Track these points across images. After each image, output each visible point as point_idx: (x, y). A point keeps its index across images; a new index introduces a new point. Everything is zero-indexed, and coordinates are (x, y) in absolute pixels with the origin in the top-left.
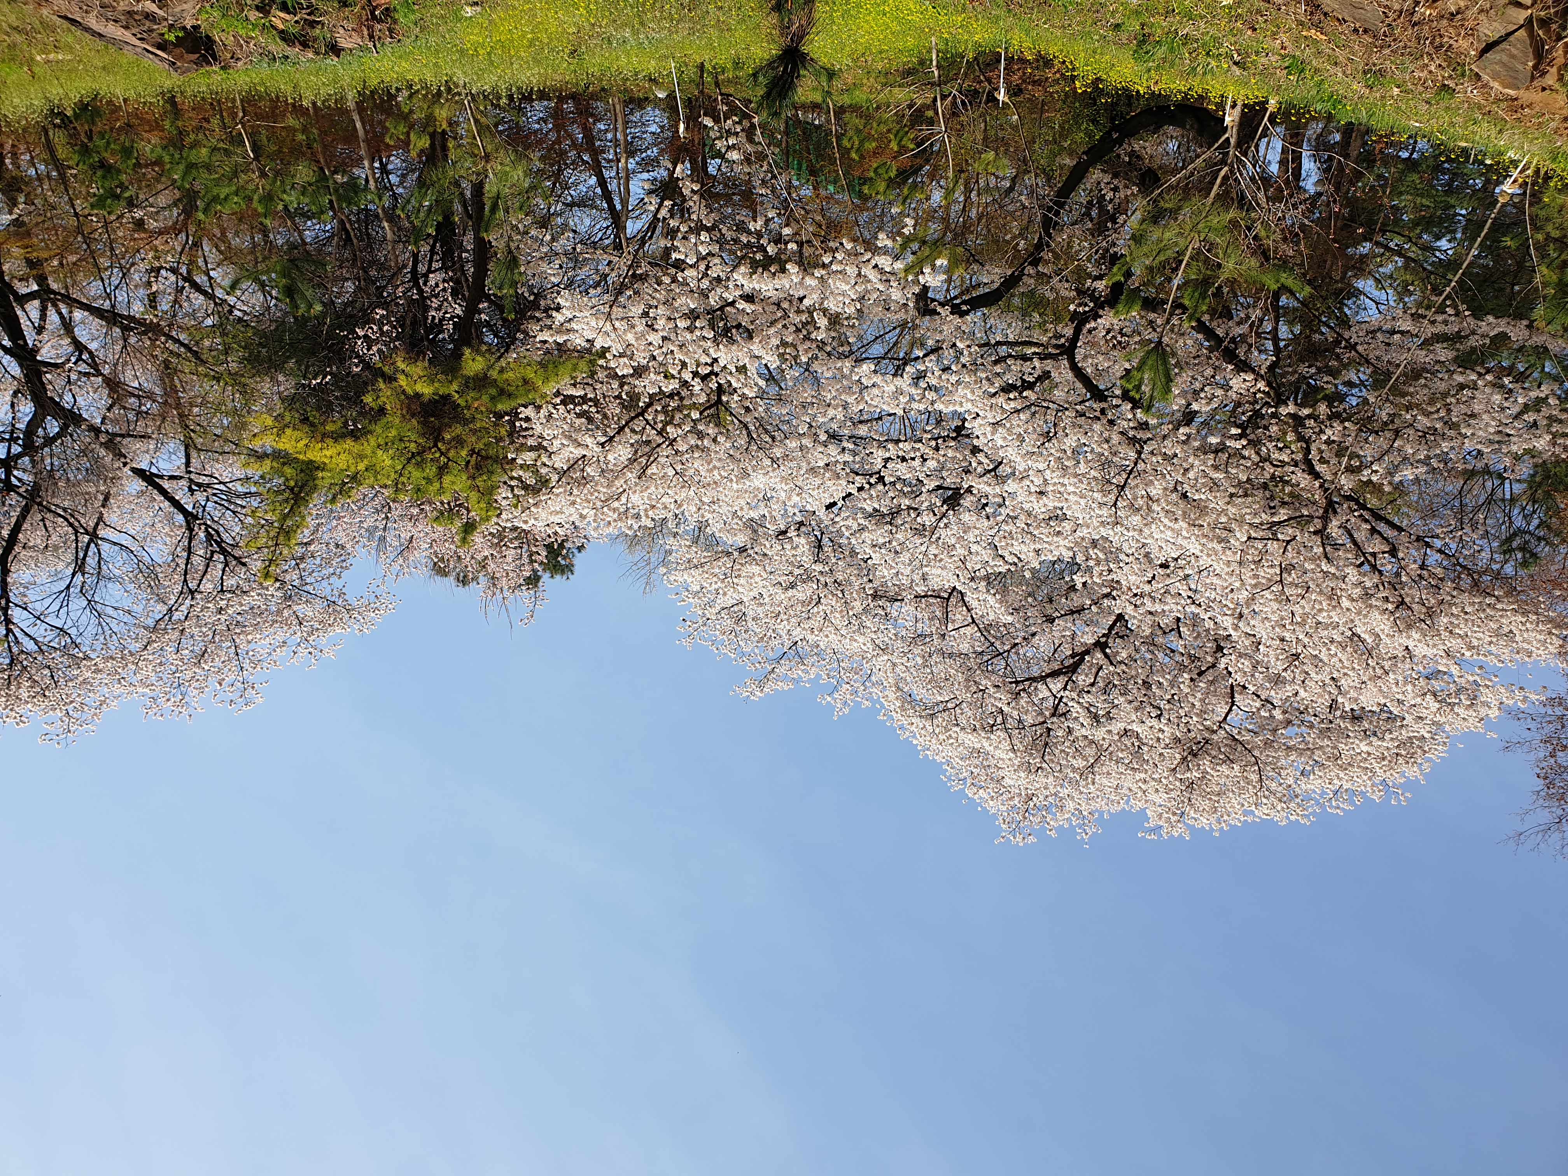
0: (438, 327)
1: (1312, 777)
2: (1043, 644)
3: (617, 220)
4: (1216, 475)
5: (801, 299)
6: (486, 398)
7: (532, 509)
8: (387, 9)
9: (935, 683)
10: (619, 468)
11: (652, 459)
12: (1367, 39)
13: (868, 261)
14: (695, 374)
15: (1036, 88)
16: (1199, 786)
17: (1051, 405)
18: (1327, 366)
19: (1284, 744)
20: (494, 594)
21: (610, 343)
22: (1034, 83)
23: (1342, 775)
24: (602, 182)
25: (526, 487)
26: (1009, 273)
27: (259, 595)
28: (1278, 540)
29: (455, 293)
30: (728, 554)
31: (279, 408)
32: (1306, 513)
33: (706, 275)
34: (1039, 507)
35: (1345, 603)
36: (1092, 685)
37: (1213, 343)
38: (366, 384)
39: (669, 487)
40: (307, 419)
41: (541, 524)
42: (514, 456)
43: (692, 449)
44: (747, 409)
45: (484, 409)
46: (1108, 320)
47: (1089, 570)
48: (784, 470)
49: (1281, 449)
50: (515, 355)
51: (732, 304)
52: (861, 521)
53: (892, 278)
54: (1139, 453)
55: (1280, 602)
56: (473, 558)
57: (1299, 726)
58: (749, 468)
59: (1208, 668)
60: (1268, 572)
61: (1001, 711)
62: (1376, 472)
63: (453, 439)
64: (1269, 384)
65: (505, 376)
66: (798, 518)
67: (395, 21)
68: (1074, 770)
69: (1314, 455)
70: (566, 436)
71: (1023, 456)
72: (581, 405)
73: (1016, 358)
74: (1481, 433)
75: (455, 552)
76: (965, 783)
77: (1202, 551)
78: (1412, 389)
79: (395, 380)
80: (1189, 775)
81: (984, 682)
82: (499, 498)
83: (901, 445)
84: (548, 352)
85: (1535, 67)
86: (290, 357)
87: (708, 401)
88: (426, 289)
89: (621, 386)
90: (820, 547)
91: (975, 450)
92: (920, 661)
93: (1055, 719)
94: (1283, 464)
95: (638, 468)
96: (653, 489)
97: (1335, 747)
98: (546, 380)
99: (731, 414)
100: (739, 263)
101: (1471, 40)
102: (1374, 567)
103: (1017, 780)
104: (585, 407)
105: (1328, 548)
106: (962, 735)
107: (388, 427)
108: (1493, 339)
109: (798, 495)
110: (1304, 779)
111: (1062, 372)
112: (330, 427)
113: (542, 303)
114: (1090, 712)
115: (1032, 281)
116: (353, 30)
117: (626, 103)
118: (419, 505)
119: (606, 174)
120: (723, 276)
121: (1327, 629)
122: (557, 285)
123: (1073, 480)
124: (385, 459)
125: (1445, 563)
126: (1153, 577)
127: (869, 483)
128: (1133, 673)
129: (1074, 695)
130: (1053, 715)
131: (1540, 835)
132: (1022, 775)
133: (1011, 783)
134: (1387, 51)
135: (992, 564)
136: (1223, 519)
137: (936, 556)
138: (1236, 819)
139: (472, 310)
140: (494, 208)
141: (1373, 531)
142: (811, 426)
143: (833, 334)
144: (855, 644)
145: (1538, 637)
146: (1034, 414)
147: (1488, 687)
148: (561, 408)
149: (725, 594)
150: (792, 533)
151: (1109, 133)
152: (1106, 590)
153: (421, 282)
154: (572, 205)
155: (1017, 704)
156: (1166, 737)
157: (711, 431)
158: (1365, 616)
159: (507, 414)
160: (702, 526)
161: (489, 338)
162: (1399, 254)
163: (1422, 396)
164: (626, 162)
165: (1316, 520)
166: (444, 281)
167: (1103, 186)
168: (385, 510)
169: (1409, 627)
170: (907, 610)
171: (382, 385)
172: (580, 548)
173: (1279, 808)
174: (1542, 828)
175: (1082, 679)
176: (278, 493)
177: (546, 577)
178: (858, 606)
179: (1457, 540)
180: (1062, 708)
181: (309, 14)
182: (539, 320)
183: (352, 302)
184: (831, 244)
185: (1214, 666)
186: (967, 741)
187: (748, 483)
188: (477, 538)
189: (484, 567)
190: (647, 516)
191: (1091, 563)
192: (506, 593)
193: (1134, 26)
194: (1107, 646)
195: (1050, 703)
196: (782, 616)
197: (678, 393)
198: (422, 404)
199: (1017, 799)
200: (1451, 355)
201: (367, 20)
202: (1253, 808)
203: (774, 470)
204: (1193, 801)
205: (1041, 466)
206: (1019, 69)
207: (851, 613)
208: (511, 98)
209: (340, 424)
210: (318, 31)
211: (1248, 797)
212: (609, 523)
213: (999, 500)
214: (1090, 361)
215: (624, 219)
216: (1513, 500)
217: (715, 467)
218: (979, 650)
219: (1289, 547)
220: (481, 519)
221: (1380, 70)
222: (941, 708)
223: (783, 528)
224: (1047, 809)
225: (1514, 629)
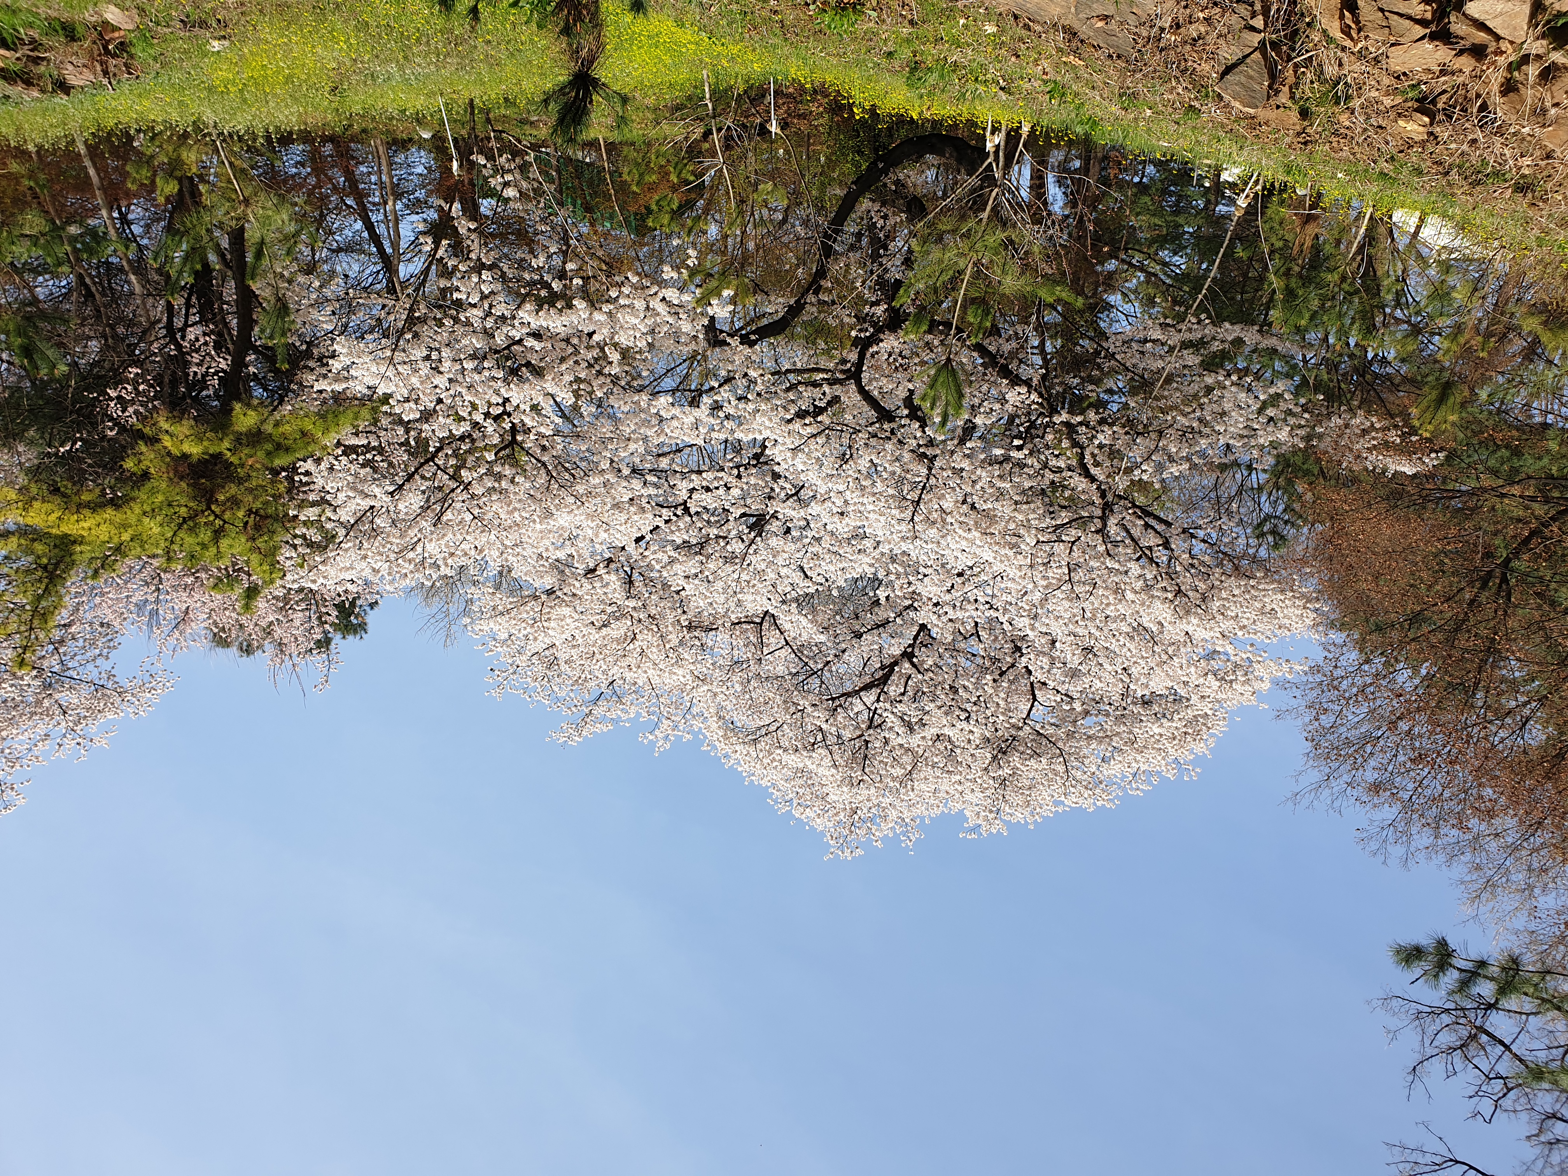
0: (203, 383)
1: (1112, 762)
2: (853, 659)
3: (389, 265)
4: (1003, 485)
5: (590, 335)
6: (261, 454)
7: (320, 567)
8: (122, 43)
9: (754, 708)
10: (412, 517)
11: (446, 505)
12: (1121, 64)
13: (656, 294)
14: (487, 415)
15: (802, 121)
16: (1011, 782)
17: (845, 428)
18: (1090, 376)
19: (1085, 734)
20: (283, 661)
21: (394, 388)
22: (799, 116)
23: (1139, 757)
24: (369, 226)
25: (310, 544)
26: (792, 302)
27: (12, 686)
28: (1063, 541)
29: (218, 347)
30: (536, 597)
31: (22, 480)
32: (1086, 514)
33: (489, 314)
34: (843, 527)
35: (1130, 596)
36: (903, 694)
37: (987, 360)
38: (124, 448)
39: (468, 533)
40: (57, 490)
41: (331, 582)
42: (295, 513)
43: (491, 490)
44: (544, 448)
45: (258, 466)
46: (890, 343)
47: (890, 584)
48: (590, 506)
49: (1057, 456)
50: (290, 407)
51: (520, 342)
52: (672, 553)
53: (681, 311)
54: (930, 469)
55: (1071, 601)
56: (256, 625)
57: (1096, 715)
58: (552, 507)
59: (1008, 668)
60: (1057, 572)
61: (821, 729)
62: (1145, 471)
63: (228, 500)
64: (1041, 395)
65: (281, 430)
66: (607, 555)
67: (132, 56)
68: (894, 779)
69: (1088, 459)
70: (351, 488)
71: (823, 479)
72: (364, 454)
73: (806, 384)
74: (1232, 429)
75: (237, 620)
76: (791, 805)
77: (995, 558)
78: (1166, 393)
79: (158, 441)
80: (1001, 773)
81: (801, 703)
82: (281, 558)
83: (704, 475)
84: (324, 402)
85: (1270, 87)
86: (30, 426)
87: (502, 441)
88: (186, 344)
89: (407, 432)
90: (631, 582)
91: (776, 476)
92: (738, 687)
93: (871, 731)
94: (1060, 470)
95: (432, 515)
96: (450, 535)
97: (1131, 732)
98: (326, 431)
99: (528, 453)
100: (523, 302)
101: (1212, 62)
102: (1151, 560)
103: (840, 795)
104: (369, 456)
105: (1109, 545)
106: (785, 757)
107: (153, 492)
108: (1232, 342)
109: (605, 531)
110: (1106, 766)
111: (850, 395)
112: (85, 497)
113: (315, 351)
114: (903, 720)
115: (814, 309)
116: (84, 66)
117: (389, 145)
118: (193, 574)
119: (374, 219)
120: (507, 314)
121: (1115, 621)
122: (331, 332)
123: (871, 499)
124: (153, 527)
125: (1209, 551)
126: (952, 587)
127: (675, 515)
128: (940, 679)
129: (888, 706)
130: (869, 727)
131: (1313, 794)
132: (845, 789)
133: (835, 798)
134: (1139, 76)
135: (801, 585)
136: (1012, 526)
137: (748, 582)
138: (1048, 811)
139: (239, 364)
140: (259, 255)
141: (1147, 526)
142: (612, 461)
143: (627, 368)
144: (675, 677)
145: (1296, 612)
146: (828, 437)
147: (1259, 662)
148: (344, 459)
149: (535, 639)
150: (601, 571)
151: (874, 164)
152: (908, 603)
153: (178, 336)
154: (339, 250)
155: (835, 720)
156: (976, 738)
157: (508, 471)
158: (1149, 607)
159: (283, 469)
160: (505, 572)
161: (258, 392)
162: (1142, 269)
163: (1176, 398)
164: (394, 205)
165: (1095, 520)
166: (205, 334)
167: (873, 214)
168: (155, 582)
169: (1188, 612)
170: (721, 639)
171: (143, 448)
172: (372, 605)
173: (1086, 795)
174: (1314, 786)
175: (893, 689)
176: (28, 572)
177: (337, 638)
178: (674, 638)
179: (1217, 529)
180: (877, 720)
181: (31, 50)
182: (312, 370)
183: (99, 362)
184: (617, 279)
185: (1013, 666)
186: (790, 762)
187: (552, 523)
188: (261, 604)
189: (269, 633)
190: (446, 565)
191: (892, 577)
192: (296, 660)
193: (906, 53)
194: (914, 656)
195: (865, 716)
196: (597, 656)
197: (470, 435)
198: (190, 465)
199: (842, 814)
200: (1197, 360)
201: (100, 55)
202: (1063, 798)
203: (578, 507)
204: (1007, 797)
205: (842, 488)
206: (784, 103)
207: (668, 646)
208: (268, 138)
209: (97, 491)
210: (43, 68)
211: (1057, 786)
212: (406, 575)
213: (803, 523)
214: (875, 384)
215: (396, 262)
216: (1260, 489)
217: (515, 509)
218: (794, 671)
219: (1074, 548)
220: (264, 582)
221: (1133, 93)
222: (763, 731)
223: (592, 565)
224: (871, 820)
225: (1275, 606)
